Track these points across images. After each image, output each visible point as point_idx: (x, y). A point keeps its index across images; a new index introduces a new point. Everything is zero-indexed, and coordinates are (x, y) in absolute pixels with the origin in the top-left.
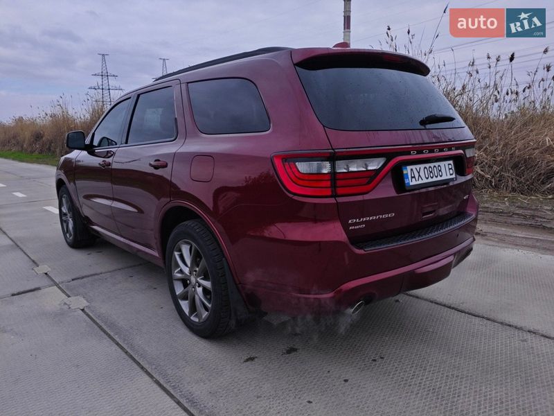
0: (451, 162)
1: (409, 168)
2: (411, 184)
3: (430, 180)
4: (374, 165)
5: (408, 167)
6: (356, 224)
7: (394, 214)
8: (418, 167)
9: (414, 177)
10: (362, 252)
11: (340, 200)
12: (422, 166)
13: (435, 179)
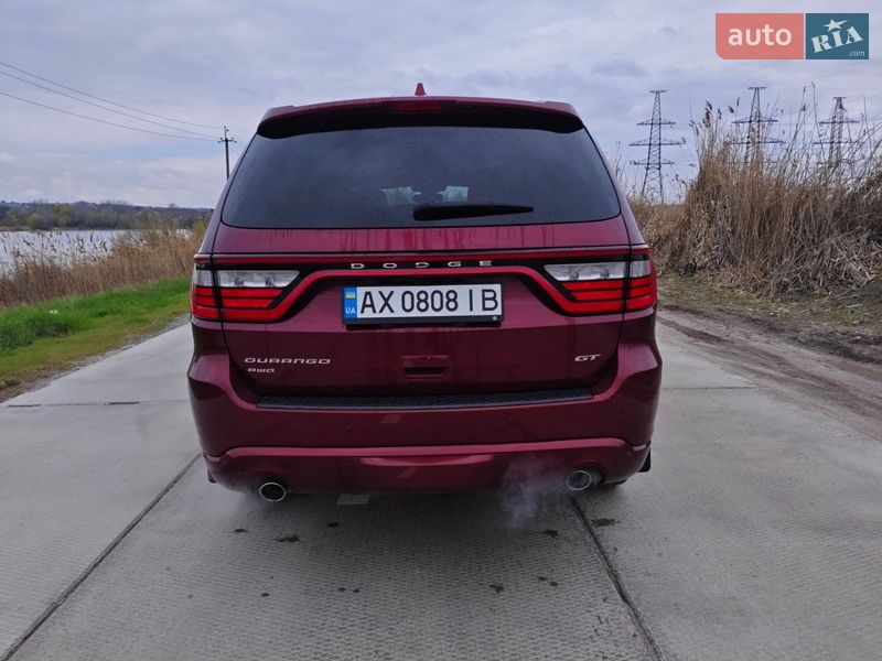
0: (497, 288)
1: (361, 291)
2: (360, 316)
3: (415, 313)
4: (283, 280)
5: (358, 289)
6: (256, 365)
7: (329, 361)
8: (386, 290)
9: (372, 306)
10: (252, 407)
11: (228, 326)
12: (399, 290)
13: (430, 313)
